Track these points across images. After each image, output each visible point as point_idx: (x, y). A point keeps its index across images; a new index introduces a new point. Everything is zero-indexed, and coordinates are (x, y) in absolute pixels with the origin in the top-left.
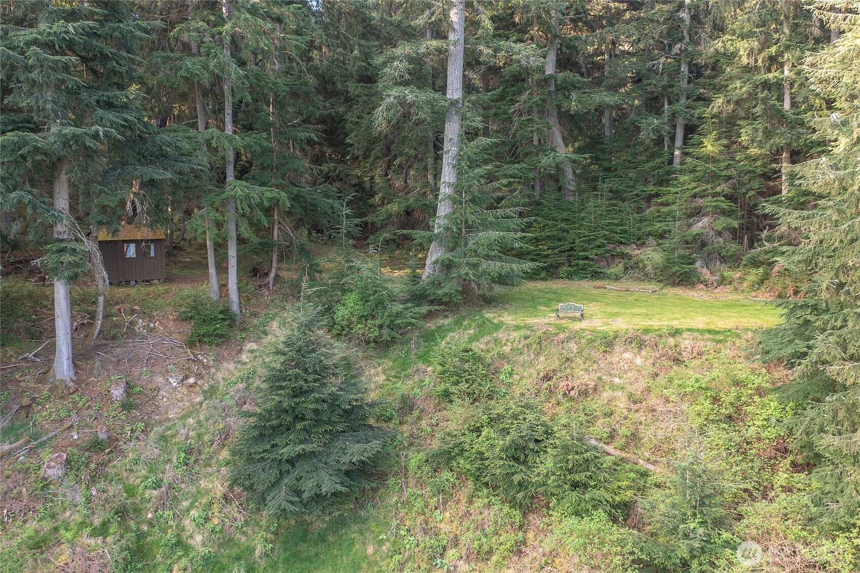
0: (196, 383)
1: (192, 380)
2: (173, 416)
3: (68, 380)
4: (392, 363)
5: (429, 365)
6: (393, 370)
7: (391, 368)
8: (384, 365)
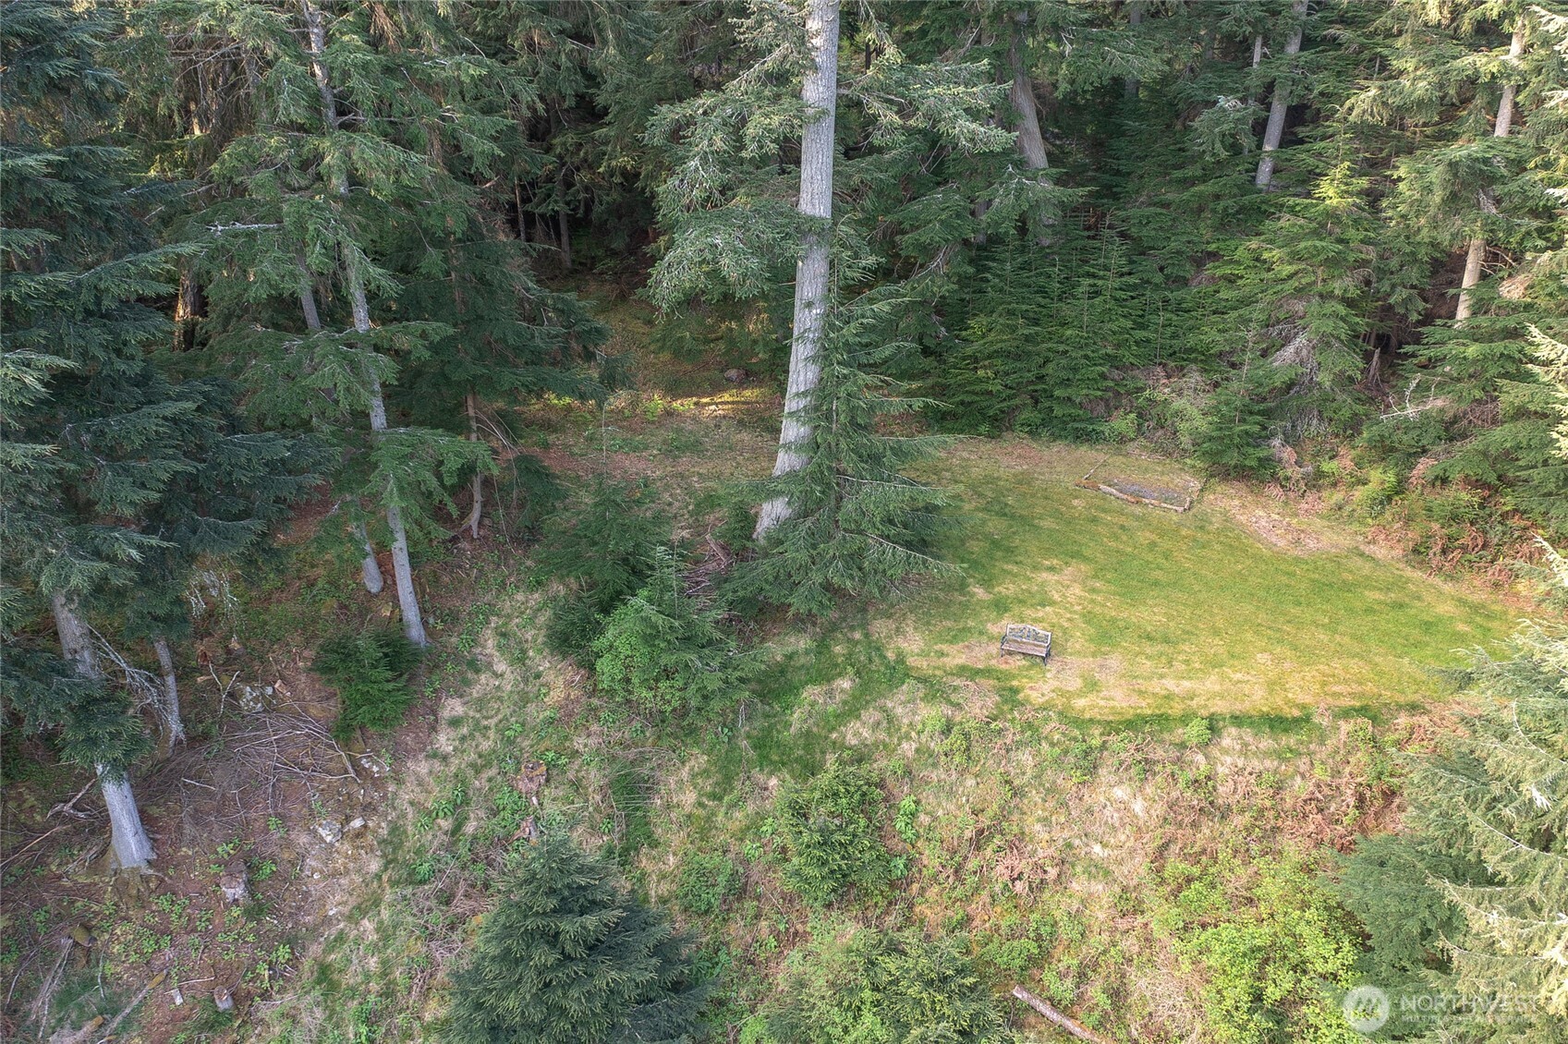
0: (365, 826)
1: (357, 823)
2: (335, 910)
3: (144, 865)
4: (706, 758)
5: (771, 773)
6: (708, 777)
7: (705, 773)
8: (693, 763)
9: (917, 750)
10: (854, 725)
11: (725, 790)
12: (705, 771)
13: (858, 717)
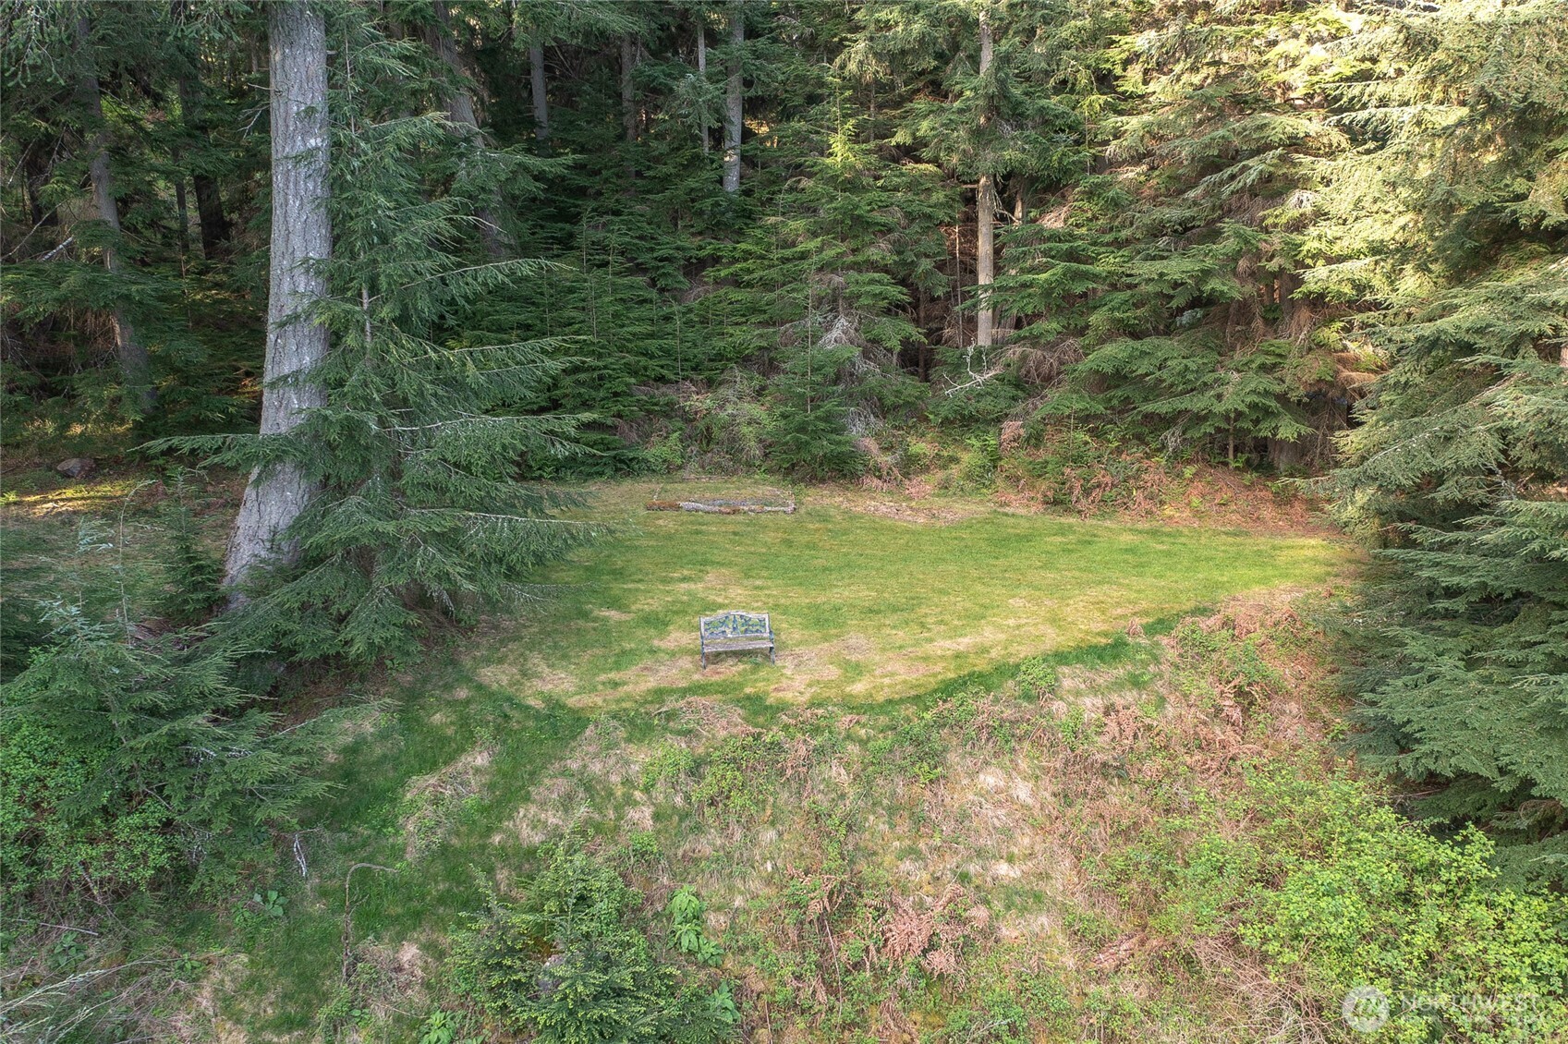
4: (244, 958)
5: (400, 938)
6: (263, 990)
7: (254, 984)
8: (217, 975)
9: (657, 817)
10: (525, 812)
11: (308, 1003)
12: (252, 981)
13: (527, 799)
